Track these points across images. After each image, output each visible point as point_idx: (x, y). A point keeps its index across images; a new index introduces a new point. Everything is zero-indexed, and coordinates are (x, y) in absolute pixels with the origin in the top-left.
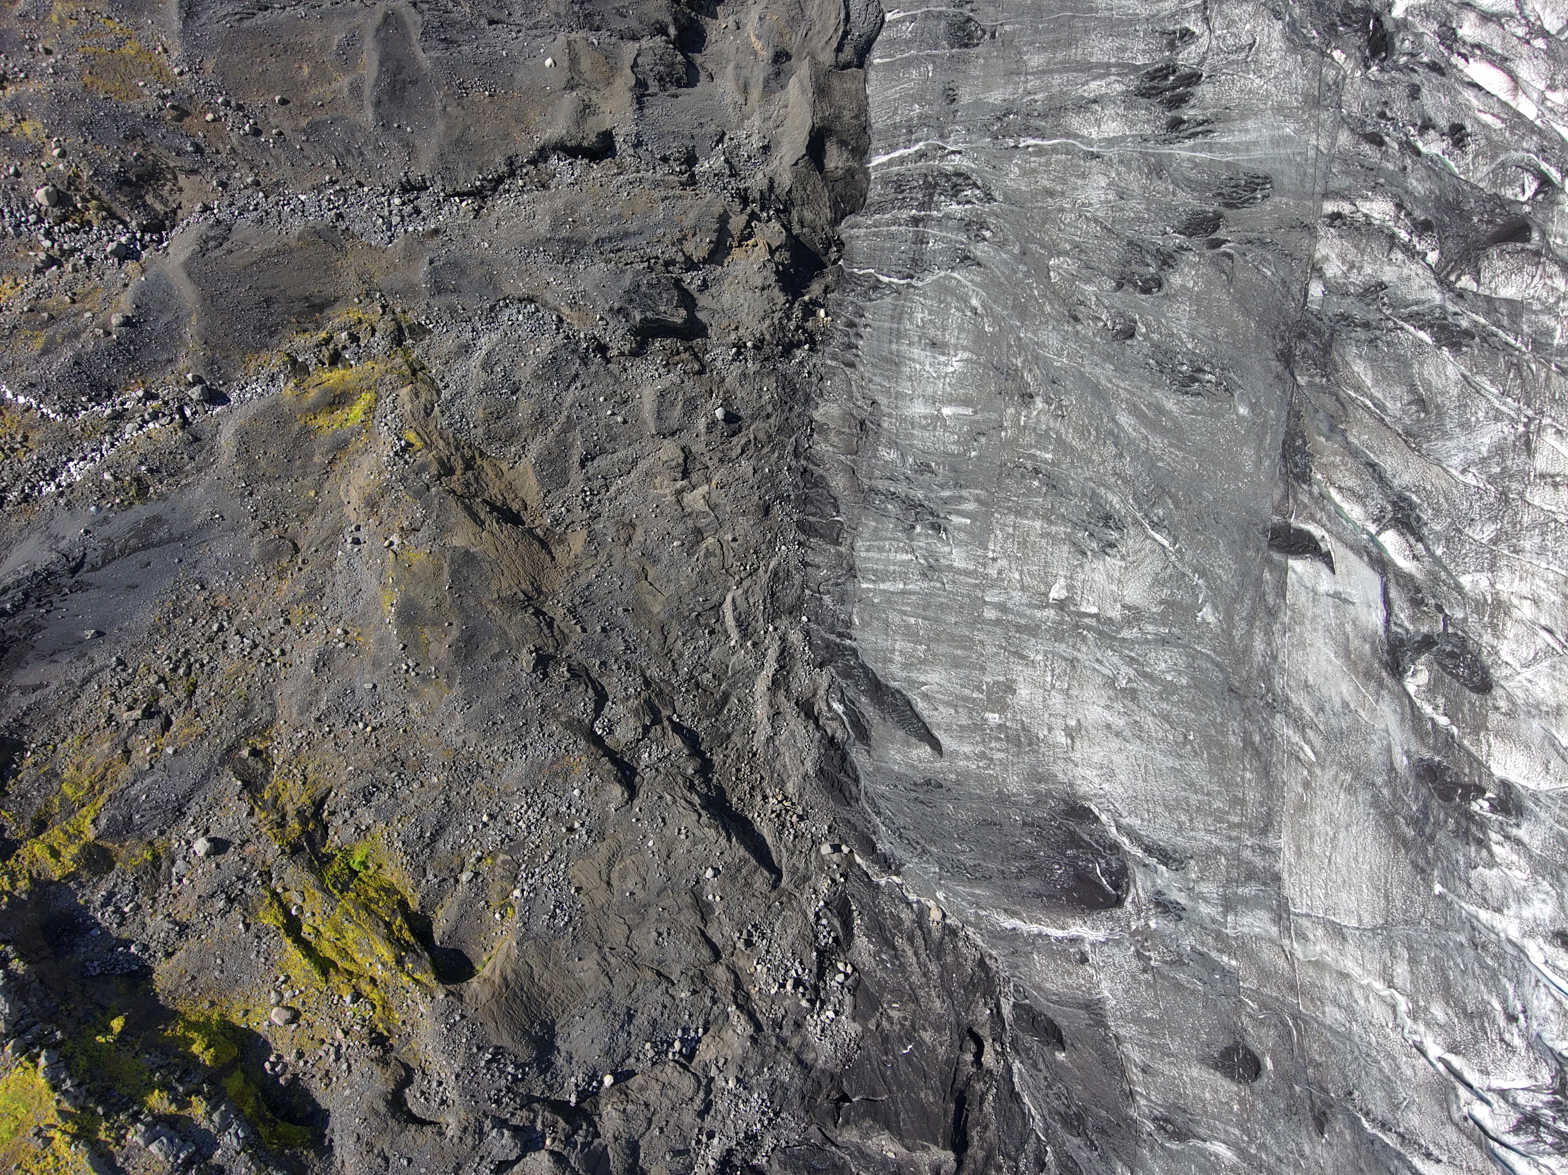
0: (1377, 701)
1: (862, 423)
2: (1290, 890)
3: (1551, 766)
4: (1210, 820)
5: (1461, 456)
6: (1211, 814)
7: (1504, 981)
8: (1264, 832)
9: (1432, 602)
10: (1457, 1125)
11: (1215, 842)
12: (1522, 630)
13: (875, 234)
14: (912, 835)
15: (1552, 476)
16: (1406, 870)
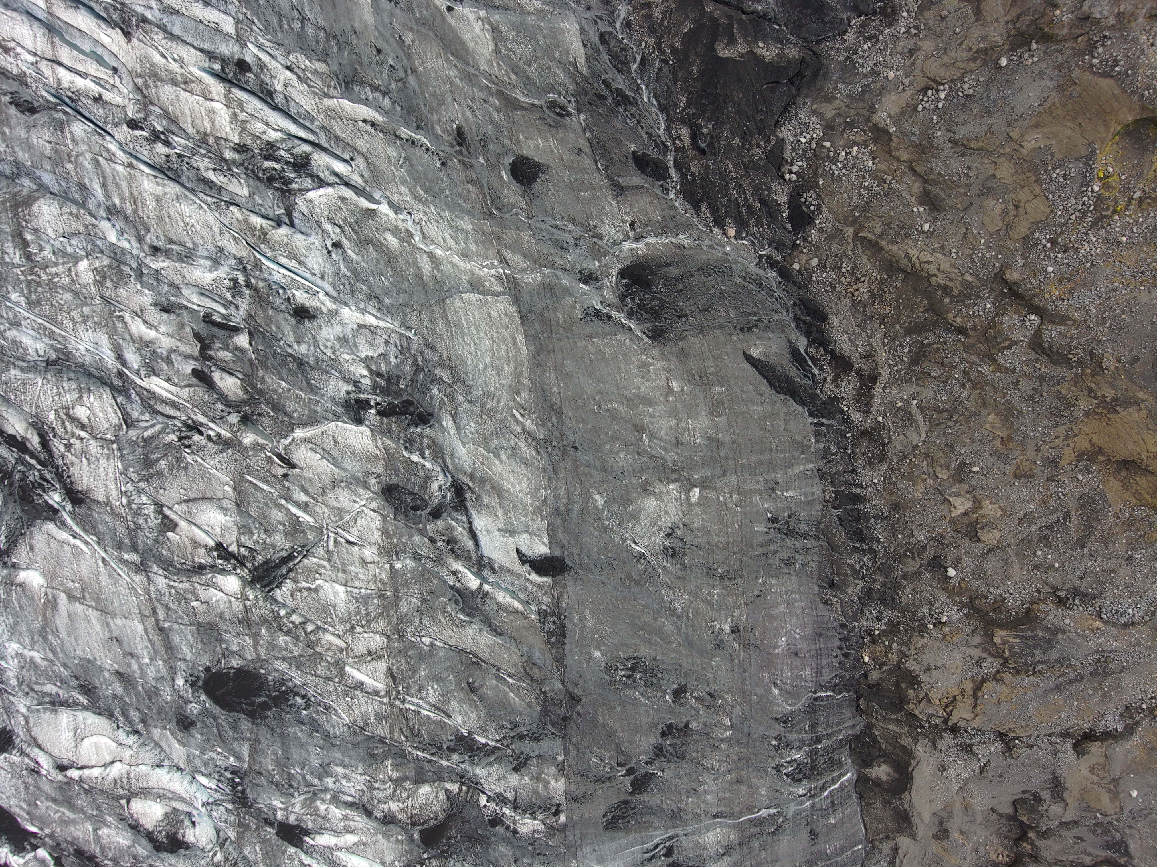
1: (832, 585)
3: (332, 443)
9: (440, 544)
10: (359, 153)
13: (839, 724)
14: (753, 287)
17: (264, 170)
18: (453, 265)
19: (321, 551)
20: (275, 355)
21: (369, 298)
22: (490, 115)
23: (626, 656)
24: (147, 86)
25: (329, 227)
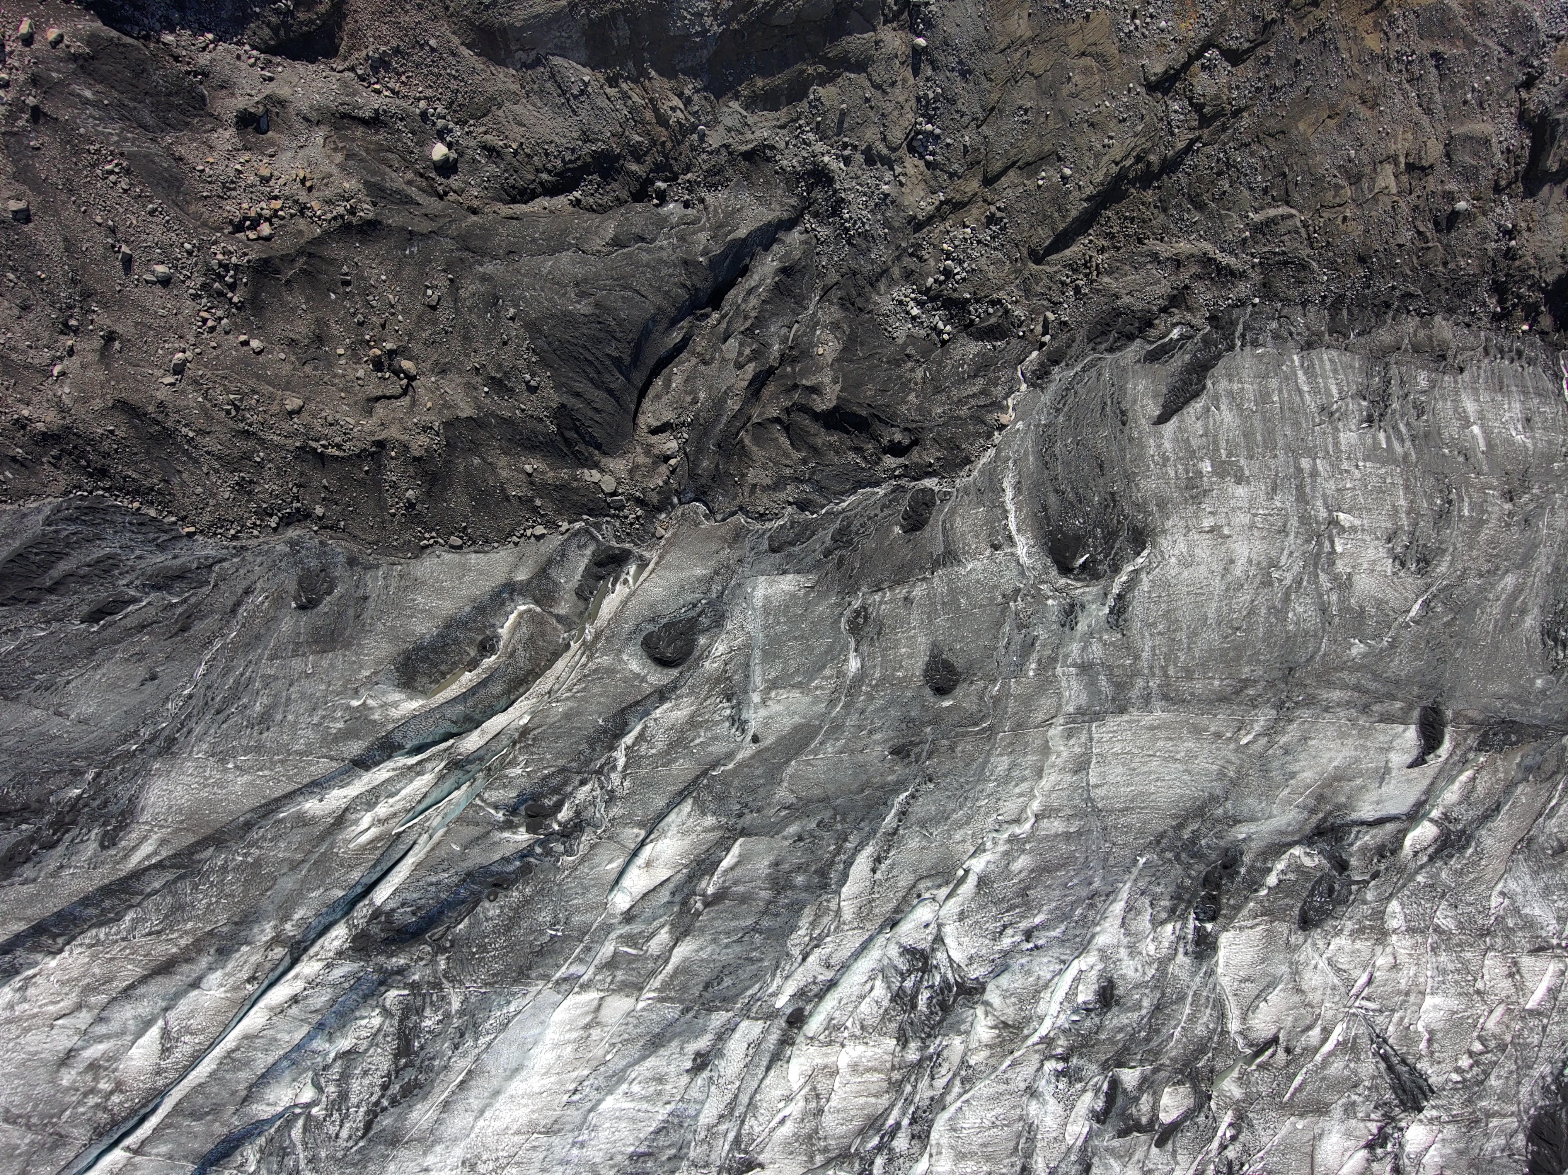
0: (1298, 807)
1: (1443, 358)
2: (1112, 722)
3: (1247, 984)
4: (1164, 650)
5: (1519, 890)
6: (1171, 651)
7: (1063, 927)
8: (1165, 697)
9: (1382, 866)
10: (913, 885)
11: (1145, 655)
12: (1366, 954)
14: (1070, 400)
15: (1518, 972)
16: (1157, 825)
17: (932, 1013)
18: (1053, 790)
19: (1380, 1019)
20: (1148, 1040)
21: (1092, 906)
22: (878, 710)
23: (1541, 646)
24: (826, 1150)
25: (1006, 942)
